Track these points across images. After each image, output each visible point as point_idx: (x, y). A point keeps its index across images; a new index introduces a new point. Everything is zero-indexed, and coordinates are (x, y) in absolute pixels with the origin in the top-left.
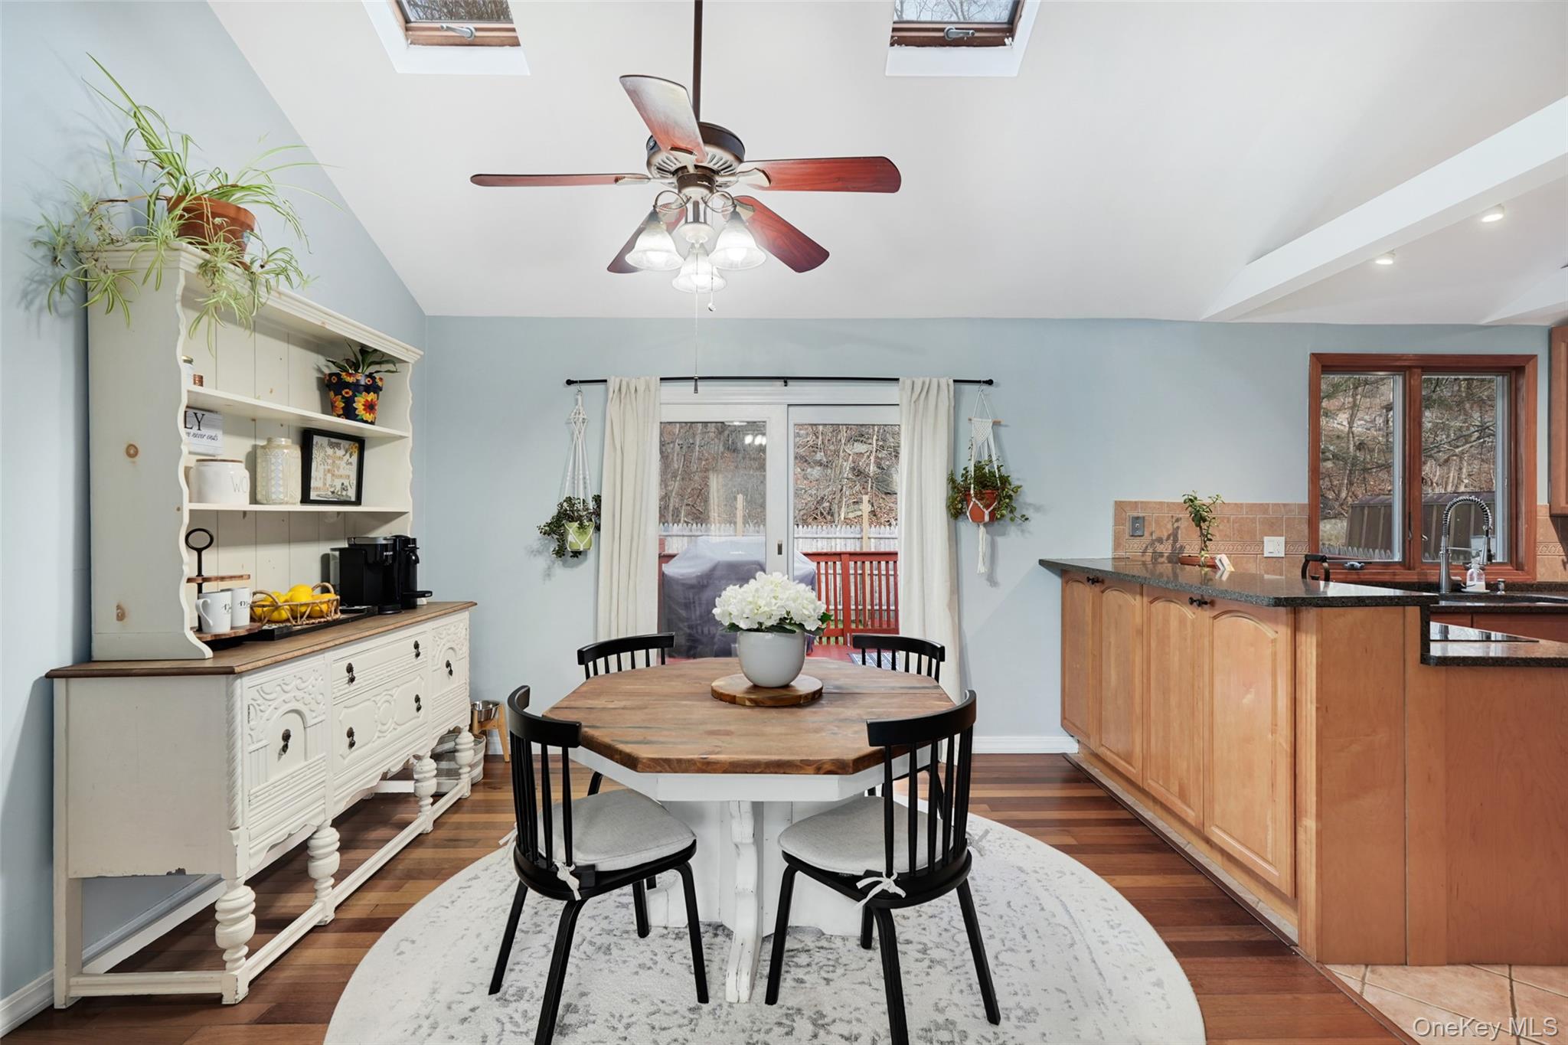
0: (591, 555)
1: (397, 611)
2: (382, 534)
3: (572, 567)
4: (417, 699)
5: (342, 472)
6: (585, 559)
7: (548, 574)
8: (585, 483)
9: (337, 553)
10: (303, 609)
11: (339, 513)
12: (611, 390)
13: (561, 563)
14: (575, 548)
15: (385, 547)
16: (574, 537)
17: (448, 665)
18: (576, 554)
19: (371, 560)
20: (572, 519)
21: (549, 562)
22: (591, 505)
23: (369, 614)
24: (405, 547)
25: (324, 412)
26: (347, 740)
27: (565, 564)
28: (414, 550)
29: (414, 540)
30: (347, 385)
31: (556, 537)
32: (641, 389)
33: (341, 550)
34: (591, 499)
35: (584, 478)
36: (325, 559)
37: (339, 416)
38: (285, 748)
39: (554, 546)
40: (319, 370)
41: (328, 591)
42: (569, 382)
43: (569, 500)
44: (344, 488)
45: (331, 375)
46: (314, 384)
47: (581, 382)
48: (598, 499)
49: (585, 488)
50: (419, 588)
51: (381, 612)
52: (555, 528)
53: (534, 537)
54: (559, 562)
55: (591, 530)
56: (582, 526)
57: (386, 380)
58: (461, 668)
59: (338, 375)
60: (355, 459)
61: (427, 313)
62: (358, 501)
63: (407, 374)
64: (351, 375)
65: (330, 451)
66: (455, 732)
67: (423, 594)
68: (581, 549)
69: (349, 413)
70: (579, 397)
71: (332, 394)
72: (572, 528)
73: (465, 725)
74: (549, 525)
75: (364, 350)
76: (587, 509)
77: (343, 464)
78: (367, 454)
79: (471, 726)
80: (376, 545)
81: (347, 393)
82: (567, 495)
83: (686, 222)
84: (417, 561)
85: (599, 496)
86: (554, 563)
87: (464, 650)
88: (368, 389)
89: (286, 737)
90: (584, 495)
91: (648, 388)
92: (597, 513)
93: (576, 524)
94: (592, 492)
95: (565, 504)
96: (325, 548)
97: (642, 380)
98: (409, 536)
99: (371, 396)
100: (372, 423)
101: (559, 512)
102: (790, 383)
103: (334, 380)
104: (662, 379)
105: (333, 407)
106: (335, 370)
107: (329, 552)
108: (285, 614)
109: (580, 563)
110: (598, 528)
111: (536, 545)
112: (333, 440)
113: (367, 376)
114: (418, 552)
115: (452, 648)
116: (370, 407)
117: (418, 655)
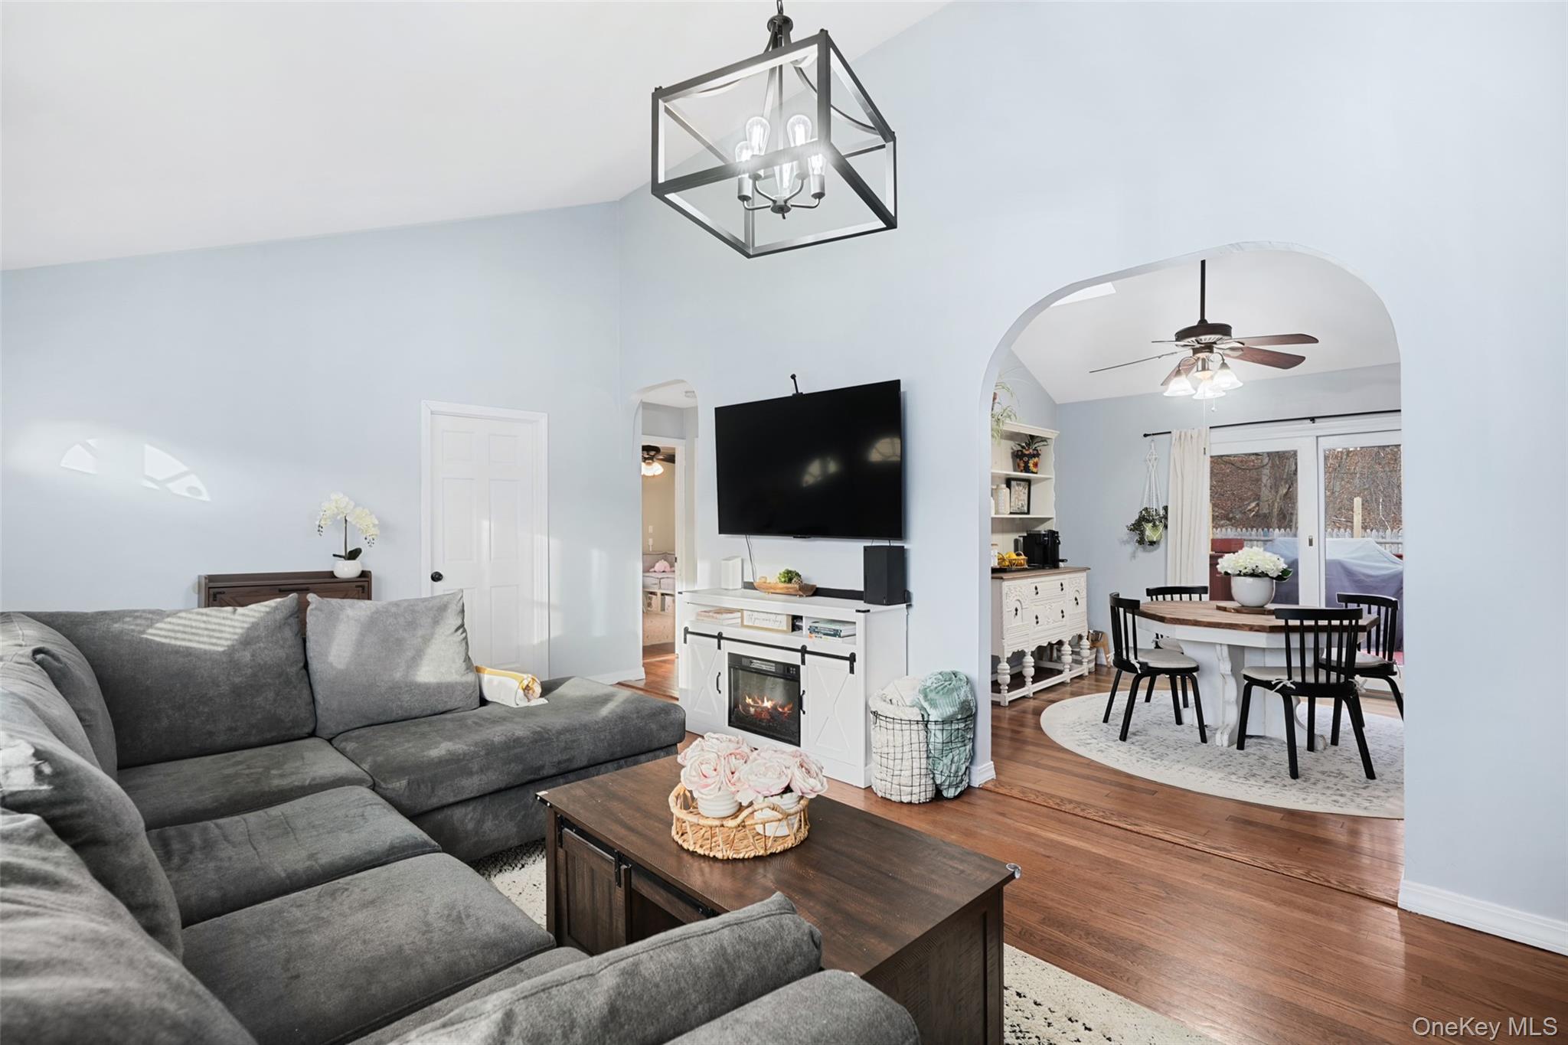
0: (1162, 544)
1: (1051, 568)
2: (1042, 529)
3: (1150, 552)
4: (1062, 612)
5: (1022, 498)
6: (1158, 547)
7: (1134, 556)
8: (1157, 498)
9: (1021, 539)
10: (1014, 562)
11: (1020, 519)
12: (1174, 439)
13: (1142, 549)
14: (1151, 539)
15: (1044, 535)
16: (1149, 532)
17: (1076, 599)
18: (1152, 543)
19: (1038, 542)
20: (1148, 521)
21: (1134, 548)
22: (1162, 512)
23: (1039, 568)
24: (1053, 535)
25: (1015, 470)
26: (1035, 620)
27: (1145, 550)
28: (1057, 537)
29: (1057, 533)
30: (1025, 455)
31: (1138, 532)
32: (1195, 436)
33: (1024, 537)
34: (1161, 508)
35: (1157, 495)
36: (1016, 541)
37: (1021, 471)
38: (1016, 614)
39: (1137, 538)
40: (1012, 449)
41: (1021, 555)
42: (1145, 435)
43: (1146, 509)
44: (1023, 506)
45: (1018, 451)
46: (1010, 456)
47: (1153, 434)
48: (1166, 508)
49: (1157, 501)
50: (1060, 558)
51: (1043, 568)
52: (1138, 526)
53: (1124, 533)
54: (1140, 548)
55: (1161, 528)
56: (1155, 525)
57: (1043, 450)
58: (1083, 602)
59: (1021, 451)
60: (1026, 491)
61: (1058, 403)
62: (1028, 513)
63: (1052, 444)
64: (1027, 450)
65: (1017, 488)
66: (1080, 637)
67: (1063, 561)
68: (1155, 540)
69: (1027, 470)
70: (1153, 445)
71: (1018, 460)
72: (1148, 527)
73: (1085, 635)
74: (1133, 525)
75: (1032, 437)
76: (1159, 515)
77: (1021, 493)
78: (1032, 488)
79: (1088, 636)
80: (1040, 534)
81: (1025, 459)
82: (1144, 506)
83: (1197, 371)
84: (1059, 543)
85: (1167, 507)
86: (1137, 549)
87: (1084, 593)
88: (1034, 456)
89: (1016, 610)
90: (1156, 506)
91: (1199, 434)
92: (1166, 517)
93: (1151, 524)
94: (1162, 505)
95: (1143, 512)
96: (1016, 536)
97: (1196, 430)
98: (1054, 529)
99: (1036, 460)
100: (1036, 473)
101: (1140, 517)
102: (1317, 420)
103: (1020, 453)
104: (1211, 428)
105: (1019, 466)
106: (1020, 448)
107: (1017, 537)
108: (1007, 563)
109: (1155, 549)
110: (1166, 527)
111: (1126, 538)
112: (1019, 482)
113: (1034, 450)
114: (1060, 539)
115: (1077, 591)
116: (1036, 465)
117: (1062, 589)
